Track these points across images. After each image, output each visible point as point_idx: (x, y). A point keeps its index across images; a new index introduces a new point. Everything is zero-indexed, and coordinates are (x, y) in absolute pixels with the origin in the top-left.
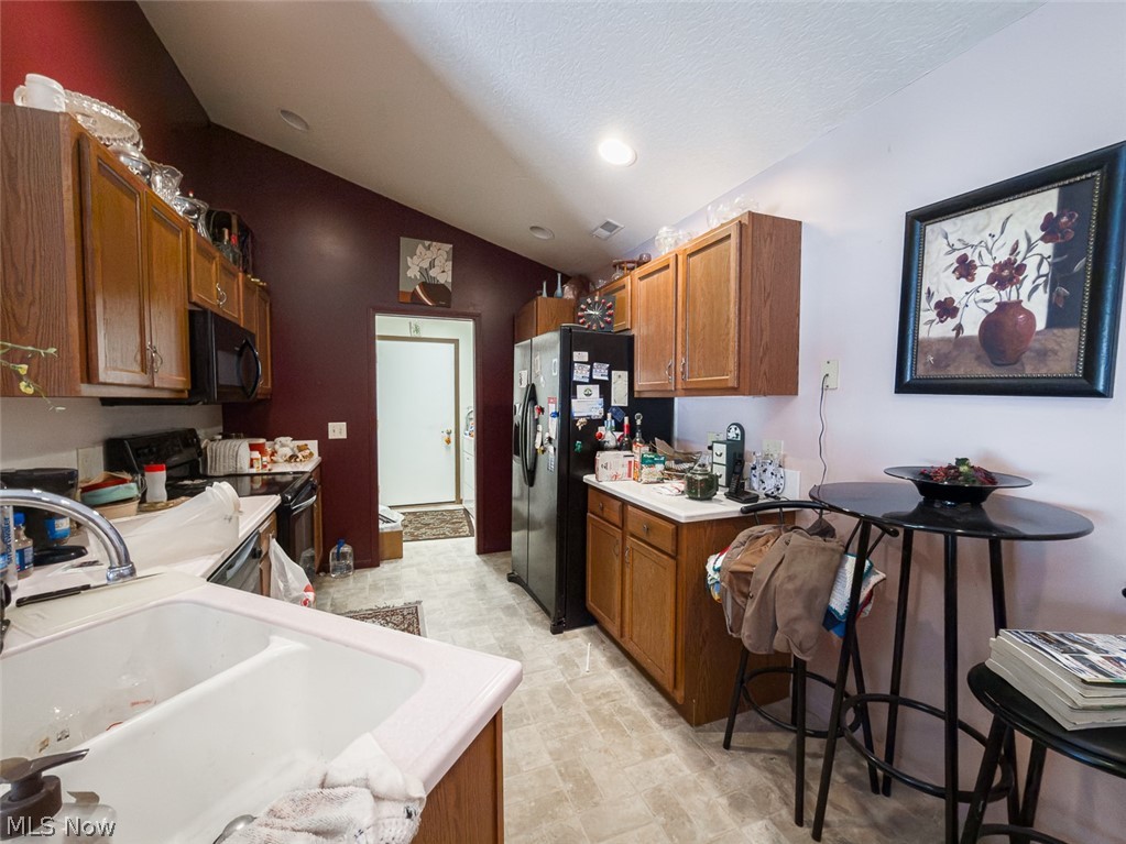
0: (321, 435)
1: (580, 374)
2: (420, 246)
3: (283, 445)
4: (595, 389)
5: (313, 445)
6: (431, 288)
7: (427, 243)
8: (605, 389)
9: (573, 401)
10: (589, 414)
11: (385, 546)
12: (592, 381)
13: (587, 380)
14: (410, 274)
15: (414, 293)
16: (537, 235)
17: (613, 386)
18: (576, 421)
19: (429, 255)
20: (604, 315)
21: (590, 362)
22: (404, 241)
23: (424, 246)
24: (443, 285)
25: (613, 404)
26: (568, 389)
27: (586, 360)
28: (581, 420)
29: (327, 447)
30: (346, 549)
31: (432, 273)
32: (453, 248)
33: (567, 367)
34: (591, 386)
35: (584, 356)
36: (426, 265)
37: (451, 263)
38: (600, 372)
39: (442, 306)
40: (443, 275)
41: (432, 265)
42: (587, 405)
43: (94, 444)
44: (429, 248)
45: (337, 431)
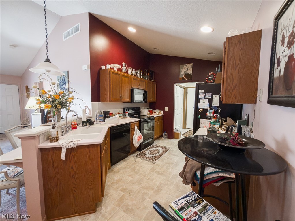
0: (163, 110)
1: (201, 96)
2: (185, 66)
3: (157, 111)
4: (207, 101)
5: (162, 112)
6: (187, 75)
7: (186, 65)
8: (210, 101)
9: (198, 104)
10: (204, 108)
11: (176, 135)
12: (205, 98)
13: (204, 98)
14: (182, 73)
15: (183, 77)
16: (211, 55)
17: (213, 99)
18: (199, 110)
19: (187, 67)
20: (213, 78)
21: (205, 93)
22: (181, 66)
23: (185, 65)
24: (190, 74)
25: (213, 105)
26: (197, 101)
27: (204, 92)
28: (200, 110)
29: (164, 112)
30: (166, 134)
31: (187, 72)
32: (193, 65)
33: (197, 94)
34: (205, 100)
35: (203, 91)
36: (186, 70)
37: (192, 68)
38: (209, 95)
39: (189, 79)
40: (190, 72)
41: (187, 70)
42: (203, 105)
43: (122, 108)
44: (187, 66)
45: (166, 109)
